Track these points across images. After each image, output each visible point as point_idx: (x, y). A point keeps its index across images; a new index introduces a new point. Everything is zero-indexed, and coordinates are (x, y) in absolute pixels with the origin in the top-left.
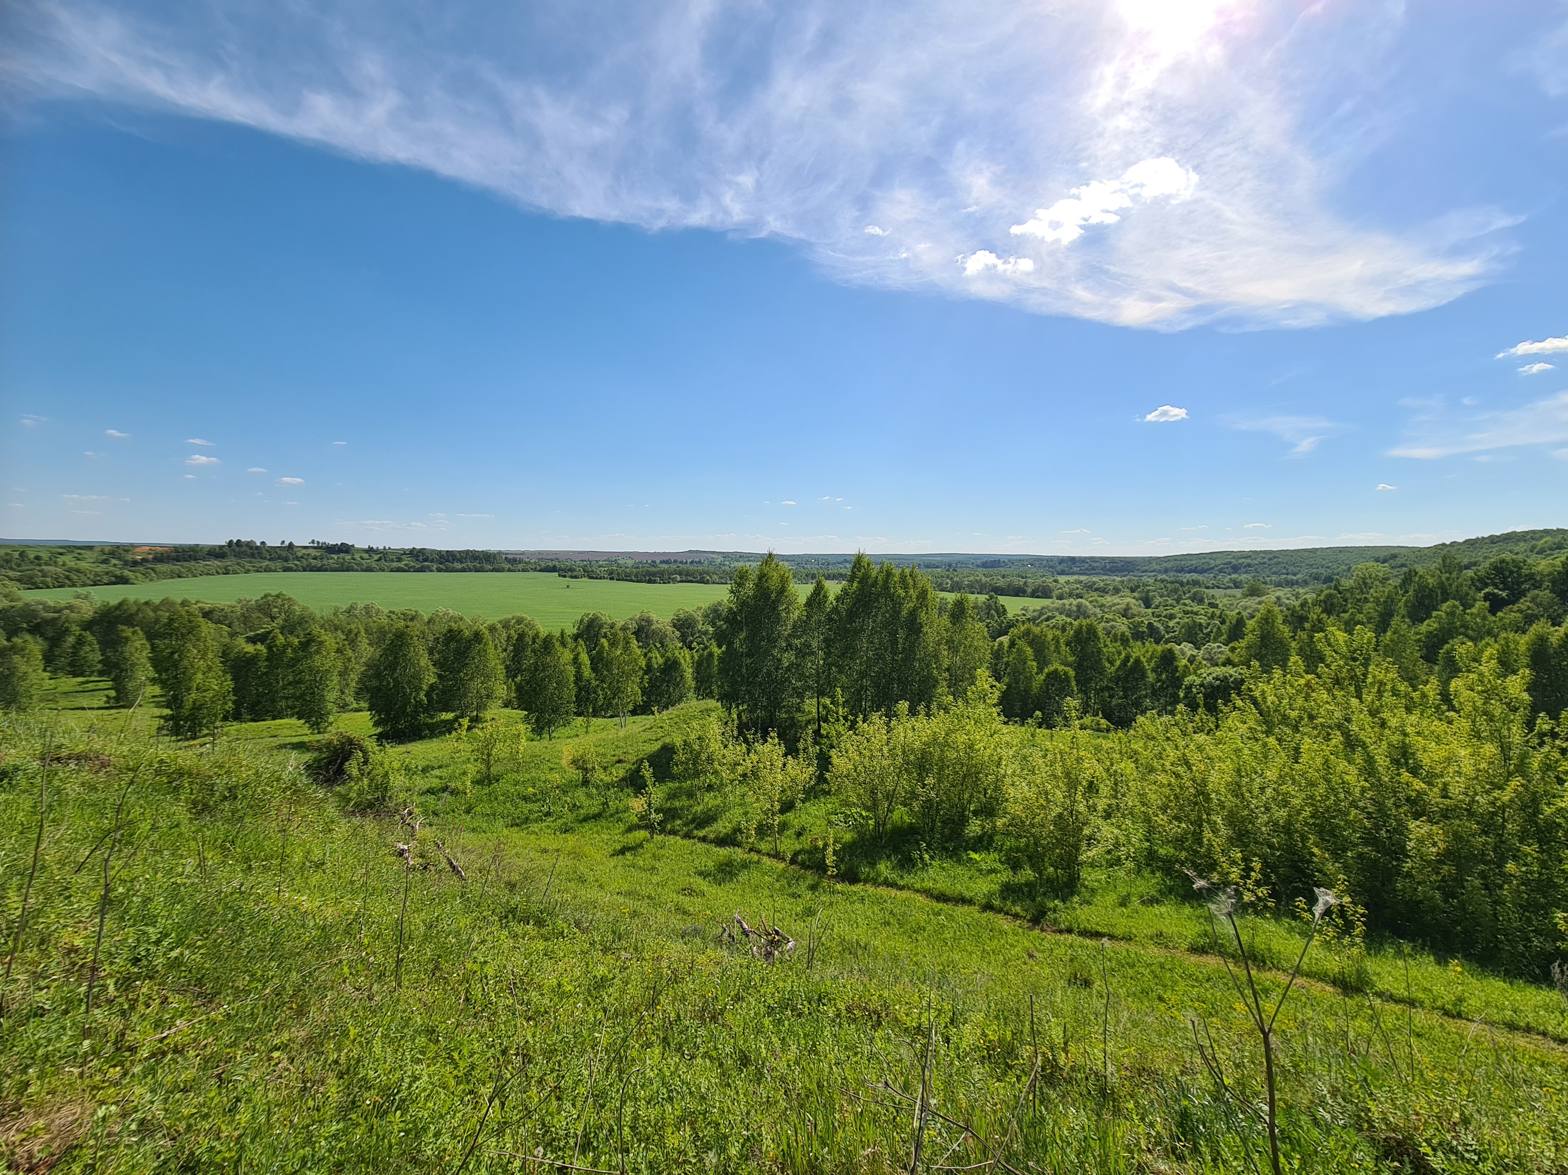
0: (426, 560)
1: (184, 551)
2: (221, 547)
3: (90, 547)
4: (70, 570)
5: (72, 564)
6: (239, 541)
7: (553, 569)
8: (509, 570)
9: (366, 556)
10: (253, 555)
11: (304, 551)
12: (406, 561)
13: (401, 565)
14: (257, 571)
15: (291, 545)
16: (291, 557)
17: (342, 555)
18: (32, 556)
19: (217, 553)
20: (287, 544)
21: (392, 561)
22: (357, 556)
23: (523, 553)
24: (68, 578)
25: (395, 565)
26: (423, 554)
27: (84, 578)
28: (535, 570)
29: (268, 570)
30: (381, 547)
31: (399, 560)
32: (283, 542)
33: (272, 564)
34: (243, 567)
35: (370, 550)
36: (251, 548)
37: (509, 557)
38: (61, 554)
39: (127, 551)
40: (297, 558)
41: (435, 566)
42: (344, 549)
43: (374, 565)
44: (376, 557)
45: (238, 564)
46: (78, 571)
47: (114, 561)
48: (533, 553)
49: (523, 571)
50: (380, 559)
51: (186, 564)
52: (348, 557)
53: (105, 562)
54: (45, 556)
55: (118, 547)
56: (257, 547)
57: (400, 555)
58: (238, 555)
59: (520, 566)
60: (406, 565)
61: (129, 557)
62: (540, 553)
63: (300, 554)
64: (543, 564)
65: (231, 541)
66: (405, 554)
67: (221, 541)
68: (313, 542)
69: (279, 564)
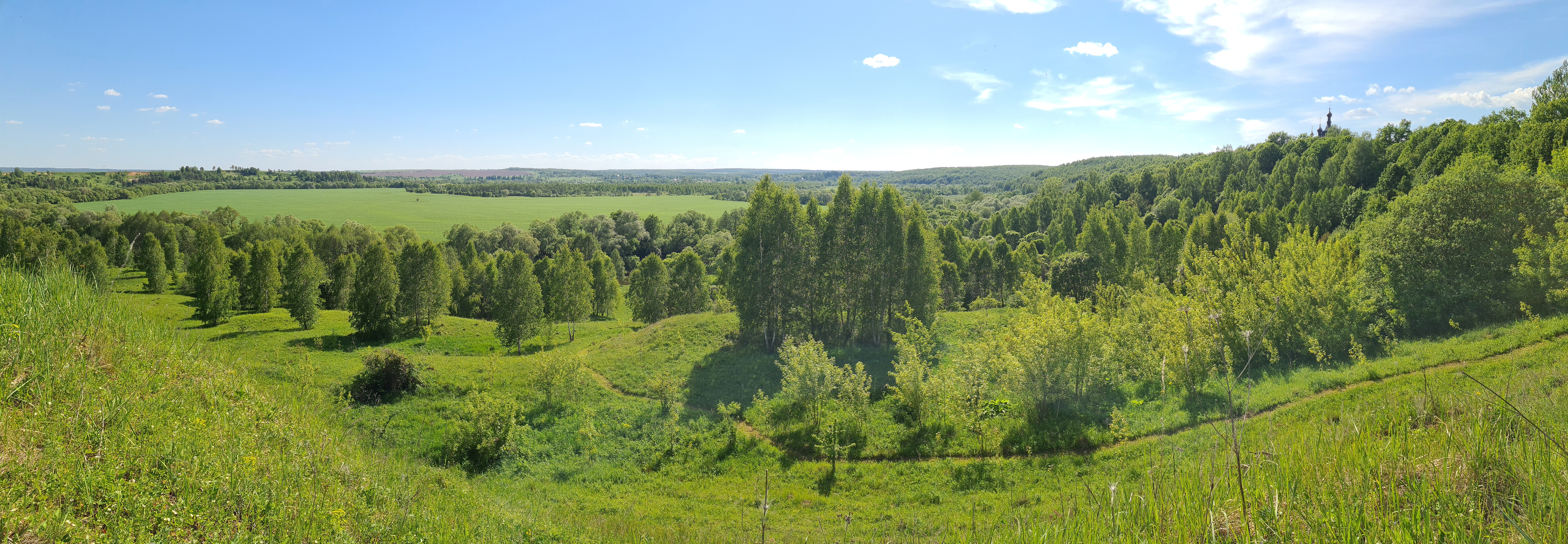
0: (307, 179)
1: (155, 175)
2: (177, 172)
3: (103, 174)
4: (95, 189)
5: (94, 185)
6: (187, 167)
7: (401, 185)
8: (367, 187)
9: (267, 177)
10: (196, 178)
11: (227, 174)
12: (294, 180)
13: (291, 183)
14: (200, 189)
15: (219, 170)
16: (220, 179)
17: (252, 176)
18: (73, 180)
19: (175, 176)
20: (216, 169)
21: (285, 180)
22: (261, 177)
23: (374, 173)
24: (95, 194)
25: (287, 183)
26: (305, 175)
27: (103, 195)
28: (386, 186)
29: (206, 188)
30: (277, 170)
31: (290, 180)
32: (214, 168)
33: (208, 184)
34: (192, 186)
35: (270, 173)
36: (195, 172)
37: (367, 176)
38: (88, 178)
39: (123, 176)
40: (224, 180)
41: (314, 184)
42: (252, 172)
43: (273, 184)
44: (274, 178)
45: (188, 184)
46: (100, 190)
47: (117, 183)
48: (382, 172)
49: (378, 187)
50: (276, 180)
51: (158, 184)
52: (256, 178)
53: (112, 183)
54: (80, 180)
55: (118, 173)
56: (198, 172)
57: (290, 176)
58: (188, 177)
59: (375, 183)
60: (295, 184)
61: (125, 180)
62: (387, 172)
63: (225, 176)
64: (392, 181)
65: (183, 168)
66: (293, 175)
67: (176, 167)
68: (233, 167)
69: (213, 184)
